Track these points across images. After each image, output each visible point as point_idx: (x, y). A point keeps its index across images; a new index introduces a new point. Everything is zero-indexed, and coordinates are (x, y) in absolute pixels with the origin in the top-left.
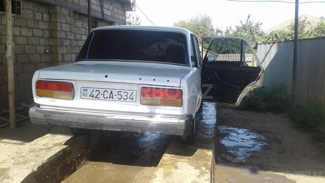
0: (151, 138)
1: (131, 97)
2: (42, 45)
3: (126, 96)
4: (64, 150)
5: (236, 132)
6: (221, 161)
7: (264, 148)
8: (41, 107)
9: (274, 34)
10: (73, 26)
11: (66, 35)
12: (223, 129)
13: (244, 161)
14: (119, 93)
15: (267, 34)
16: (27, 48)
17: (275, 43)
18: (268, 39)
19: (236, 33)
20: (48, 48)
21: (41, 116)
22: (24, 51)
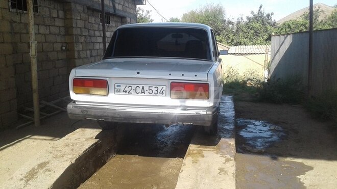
0: (171, 132)
1: (161, 92)
2: (59, 42)
3: (157, 90)
4: (96, 143)
5: (254, 124)
6: (241, 151)
7: (282, 138)
8: (76, 103)
9: (287, 24)
10: (87, 22)
11: (81, 31)
12: (240, 121)
13: (264, 150)
14: (150, 88)
15: (280, 25)
16: (45, 45)
17: (290, 34)
18: (281, 30)
19: (248, 24)
20: (64, 45)
21: (78, 111)
22: (43, 49)
